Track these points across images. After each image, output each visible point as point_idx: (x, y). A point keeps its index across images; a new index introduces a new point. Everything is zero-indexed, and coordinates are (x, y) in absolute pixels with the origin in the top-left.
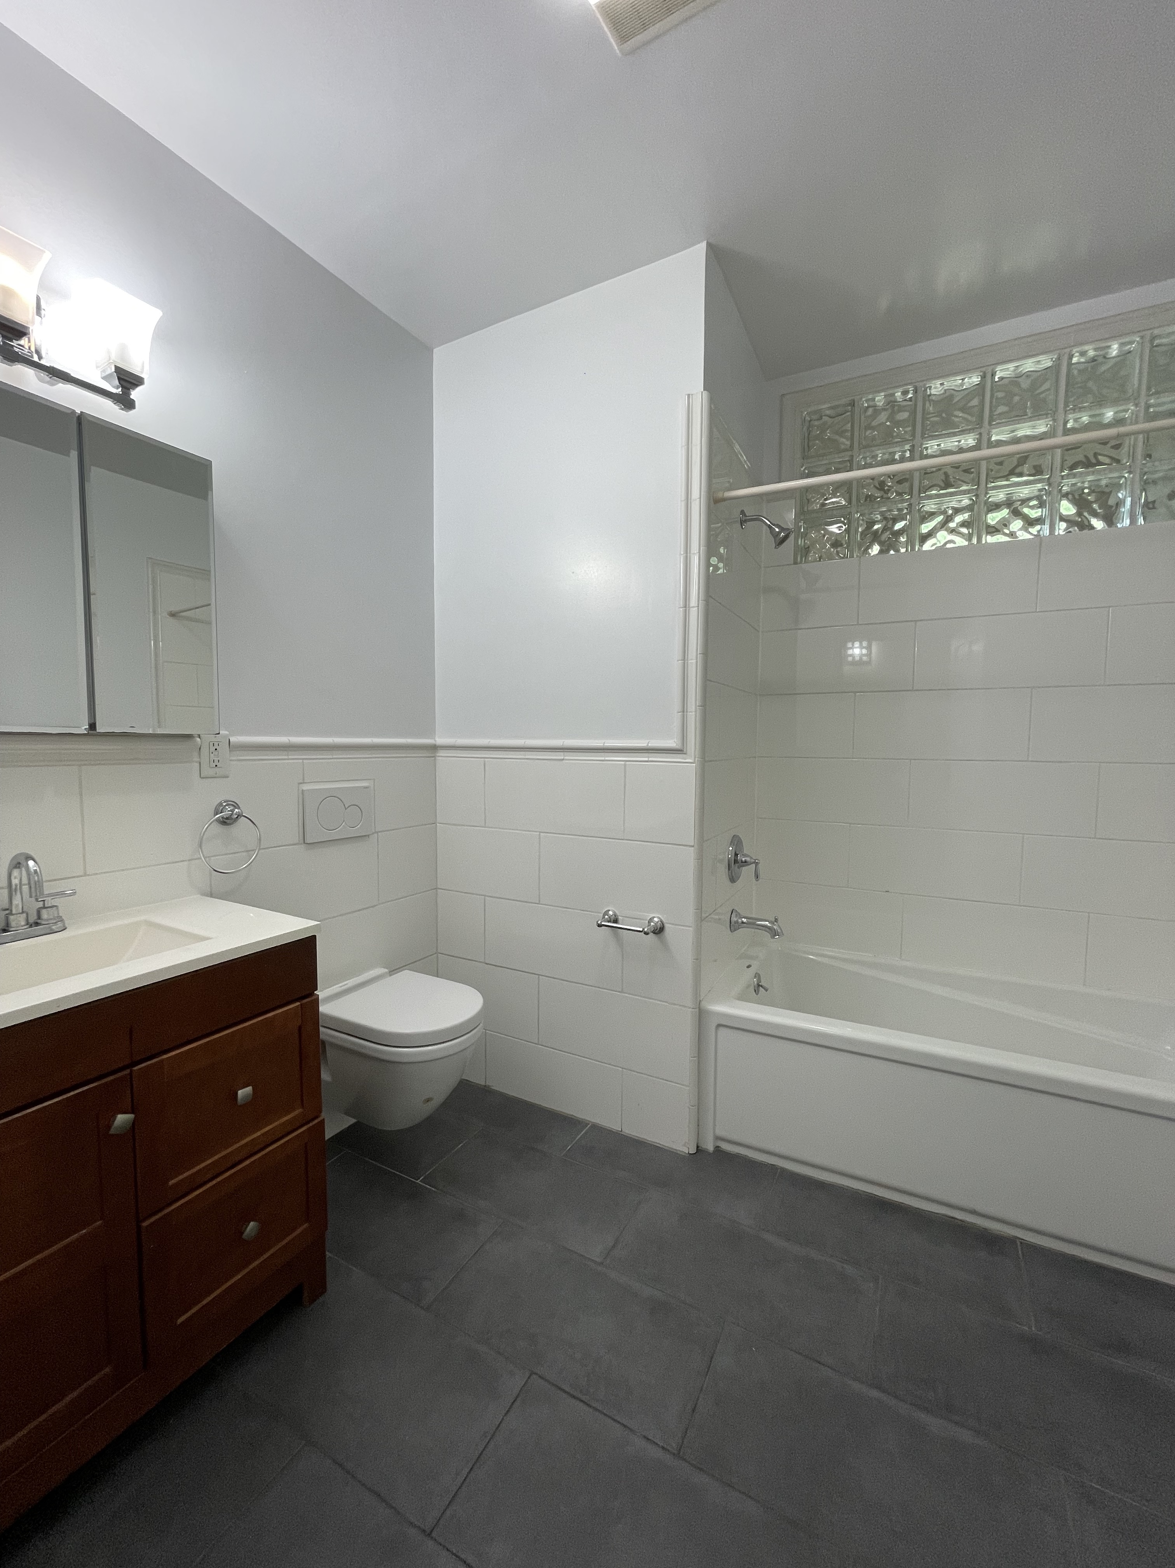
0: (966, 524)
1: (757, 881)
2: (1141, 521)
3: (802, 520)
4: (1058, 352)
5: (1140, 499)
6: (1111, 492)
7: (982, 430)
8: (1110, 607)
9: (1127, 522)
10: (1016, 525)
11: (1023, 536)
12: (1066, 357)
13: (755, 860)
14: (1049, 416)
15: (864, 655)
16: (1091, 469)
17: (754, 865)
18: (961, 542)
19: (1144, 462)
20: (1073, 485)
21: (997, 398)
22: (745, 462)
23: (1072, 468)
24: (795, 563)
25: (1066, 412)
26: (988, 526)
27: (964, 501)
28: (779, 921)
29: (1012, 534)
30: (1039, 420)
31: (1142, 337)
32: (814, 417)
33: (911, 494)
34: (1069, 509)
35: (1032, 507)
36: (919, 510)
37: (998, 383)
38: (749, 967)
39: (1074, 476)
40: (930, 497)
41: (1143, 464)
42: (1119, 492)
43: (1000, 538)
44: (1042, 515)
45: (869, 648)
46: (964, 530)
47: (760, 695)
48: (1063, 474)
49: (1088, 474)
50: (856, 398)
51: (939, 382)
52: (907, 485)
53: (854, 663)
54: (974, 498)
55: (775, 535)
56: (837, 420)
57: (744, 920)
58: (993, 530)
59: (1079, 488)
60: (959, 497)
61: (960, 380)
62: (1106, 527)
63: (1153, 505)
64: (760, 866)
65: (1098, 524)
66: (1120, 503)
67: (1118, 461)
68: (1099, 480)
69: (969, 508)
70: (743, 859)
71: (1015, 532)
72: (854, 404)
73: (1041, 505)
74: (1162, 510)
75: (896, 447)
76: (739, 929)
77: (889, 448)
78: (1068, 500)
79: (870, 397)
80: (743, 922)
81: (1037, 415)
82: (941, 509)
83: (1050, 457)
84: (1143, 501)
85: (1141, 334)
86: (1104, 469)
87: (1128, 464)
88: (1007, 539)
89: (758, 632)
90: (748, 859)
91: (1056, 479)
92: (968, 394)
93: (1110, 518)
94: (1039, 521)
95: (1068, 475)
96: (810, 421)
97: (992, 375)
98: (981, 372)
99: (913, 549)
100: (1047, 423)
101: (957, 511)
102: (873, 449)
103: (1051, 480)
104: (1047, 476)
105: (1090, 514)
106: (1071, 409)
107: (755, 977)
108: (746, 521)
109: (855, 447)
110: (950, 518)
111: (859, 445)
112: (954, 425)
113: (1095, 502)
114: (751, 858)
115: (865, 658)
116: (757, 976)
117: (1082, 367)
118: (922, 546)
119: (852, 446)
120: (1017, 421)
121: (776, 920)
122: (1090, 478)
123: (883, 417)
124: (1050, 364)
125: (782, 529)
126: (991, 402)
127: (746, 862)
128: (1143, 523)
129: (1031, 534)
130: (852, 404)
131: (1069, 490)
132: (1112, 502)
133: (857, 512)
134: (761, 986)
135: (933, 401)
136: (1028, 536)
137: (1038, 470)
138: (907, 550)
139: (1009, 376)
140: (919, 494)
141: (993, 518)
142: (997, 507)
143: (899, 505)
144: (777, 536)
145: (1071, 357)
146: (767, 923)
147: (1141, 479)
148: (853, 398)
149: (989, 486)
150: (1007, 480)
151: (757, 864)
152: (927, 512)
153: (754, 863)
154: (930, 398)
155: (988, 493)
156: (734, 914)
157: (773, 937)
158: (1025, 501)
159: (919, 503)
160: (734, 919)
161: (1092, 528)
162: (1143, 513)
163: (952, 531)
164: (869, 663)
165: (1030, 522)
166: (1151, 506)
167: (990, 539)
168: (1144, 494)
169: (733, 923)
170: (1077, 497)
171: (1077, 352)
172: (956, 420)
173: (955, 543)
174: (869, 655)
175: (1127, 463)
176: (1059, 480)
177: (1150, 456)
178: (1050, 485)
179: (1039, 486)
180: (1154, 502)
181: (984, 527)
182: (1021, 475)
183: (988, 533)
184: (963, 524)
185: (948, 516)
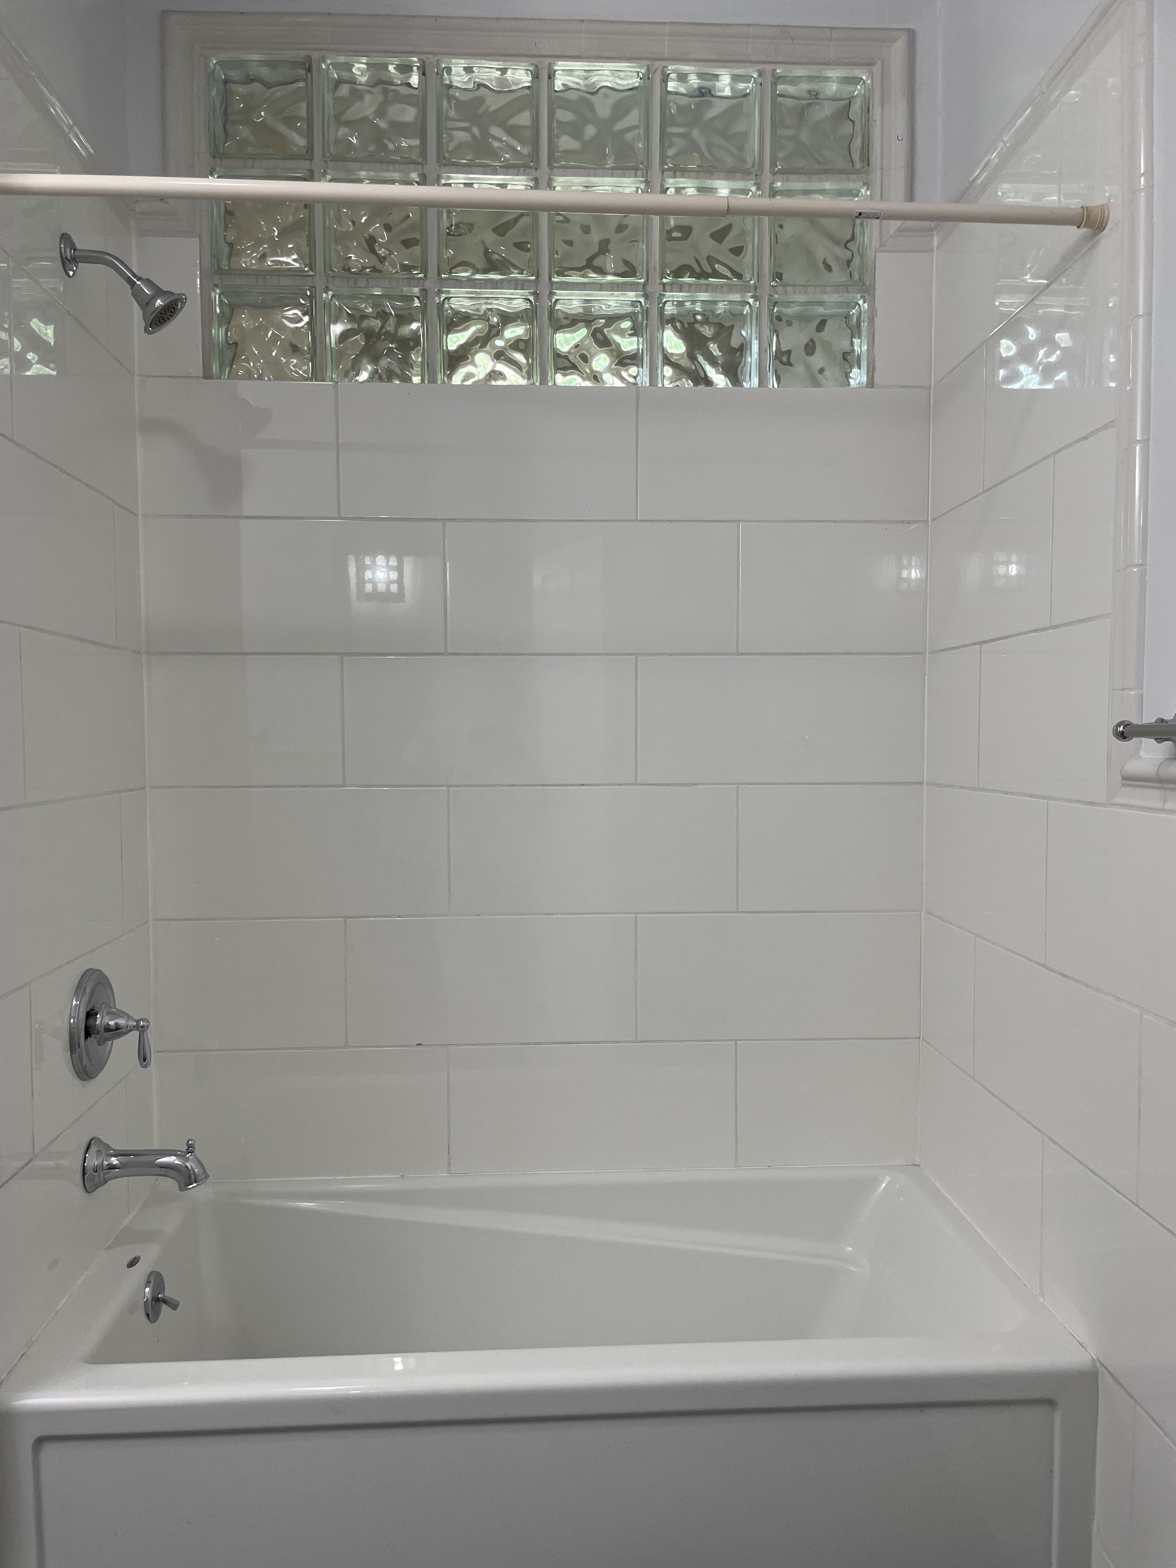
0: (522, 345)
1: (146, 1067)
2: (773, 383)
3: (216, 286)
4: (646, 62)
5: (770, 345)
6: (733, 327)
7: (538, 174)
8: (740, 521)
9: (755, 381)
10: (601, 361)
11: (610, 380)
12: (658, 77)
13: (138, 1022)
14: (639, 172)
15: (393, 582)
16: (703, 281)
17: (135, 1034)
18: (513, 378)
19: (773, 283)
20: (681, 304)
21: (560, 123)
22: (71, 128)
23: (678, 273)
24: (208, 375)
25: (663, 172)
26: (558, 355)
27: (515, 302)
28: (197, 1152)
29: (596, 377)
30: (624, 176)
31: (760, 74)
32: (234, 74)
33: (425, 271)
34: (676, 347)
35: (622, 333)
36: (441, 306)
37: (557, 94)
38: (133, 1263)
39: (681, 288)
40: (459, 283)
41: (773, 286)
42: (742, 327)
43: (574, 380)
44: (638, 349)
45: (400, 569)
46: (519, 357)
47: (148, 653)
48: (664, 280)
49: (699, 288)
50: (315, 56)
51: (463, 63)
52: (417, 250)
53: (376, 596)
54: (531, 298)
55: (145, 303)
56: (280, 92)
57: (114, 1161)
58: (565, 363)
59: (689, 312)
60: (508, 293)
61: (498, 69)
62: (730, 386)
63: (789, 359)
64: (150, 1034)
65: (720, 380)
66: (743, 349)
67: (739, 276)
68: (715, 302)
69: (525, 317)
70: (112, 1023)
71: (601, 374)
72: (310, 66)
73: (635, 331)
74: (799, 369)
75: (394, 171)
76: (106, 1182)
77: (383, 171)
78: (675, 329)
79: (342, 59)
80: (112, 1167)
81: (622, 169)
82: (478, 310)
83: (644, 247)
84: (774, 349)
85: (760, 67)
86: (722, 286)
87: (752, 282)
88: (587, 384)
89: (136, 515)
90: (122, 1022)
91: (655, 288)
92: (513, 101)
93: (733, 371)
94: (632, 359)
95: (671, 284)
96: (226, 82)
97: (550, 78)
98: (532, 64)
99: (433, 380)
100: (638, 186)
101: (507, 319)
102: (351, 165)
103: (649, 289)
104: (643, 281)
105: (706, 359)
106: (669, 169)
107: (148, 1283)
108: (75, 260)
109: (315, 155)
110: (494, 331)
111: (324, 156)
112: (494, 154)
113: (713, 339)
114: (129, 1017)
115: (394, 588)
116: (156, 1279)
117: (684, 101)
118: (450, 377)
119: (310, 149)
120: (592, 171)
121: (190, 1149)
122: (704, 296)
123: (367, 107)
124: (635, 82)
125: (159, 292)
126: (550, 129)
127: (117, 1027)
128: (776, 386)
129: (622, 379)
130: (308, 66)
131: (675, 312)
132: (735, 343)
133: (326, 290)
134: (164, 1301)
135: (454, 98)
136: (618, 383)
137: (629, 270)
138: (423, 381)
139: (575, 86)
140: (439, 274)
141: (565, 341)
142: (572, 322)
143: (405, 289)
144: (147, 304)
145: (665, 79)
146: (173, 1158)
147: (771, 311)
148: (307, 53)
149: (555, 280)
150: (583, 276)
151: (142, 1030)
152: (456, 313)
153: (136, 1027)
154: (451, 92)
155: (554, 294)
156: (93, 1149)
157: (184, 1186)
158: (612, 319)
159: (440, 292)
160: (93, 1161)
161: (708, 382)
162: (776, 372)
163: (499, 356)
164: (400, 596)
165: (623, 360)
166: (785, 359)
167: (560, 380)
168: (775, 338)
169: (89, 1172)
170: (686, 326)
171: (674, 71)
172: (496, 144)
173: (505, 378)
174: (400, 581)
175: (751, 280)
176: (659, 289)
177: (780, 276)
178: (646, 296)
179: (631, 296)
180: (789, 352)
181: (550, 357)
182: (602, 271)
183: (558, 369)
184: (516, 345)
185: (492, 327)
